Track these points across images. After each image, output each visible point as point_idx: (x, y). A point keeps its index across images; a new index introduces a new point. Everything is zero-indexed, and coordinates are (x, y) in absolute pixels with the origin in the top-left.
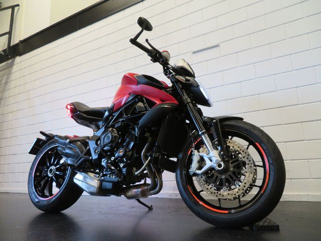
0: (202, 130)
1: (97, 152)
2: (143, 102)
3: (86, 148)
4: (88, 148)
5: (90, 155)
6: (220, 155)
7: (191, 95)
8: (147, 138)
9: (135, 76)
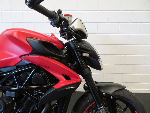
9: (28, 39)
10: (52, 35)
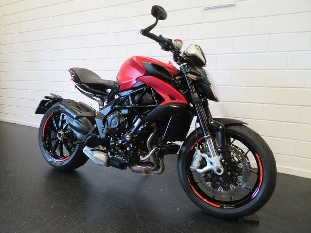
0: (208, 135)
1: (104, 132)
2: (150, 93)
3: (93, 125)
4: (95, 126)
5: (98, 134)
6: (221, 161)
7: (200, 90)
8: (153, 128)
9: (143, 62)
10: (170, 62)
